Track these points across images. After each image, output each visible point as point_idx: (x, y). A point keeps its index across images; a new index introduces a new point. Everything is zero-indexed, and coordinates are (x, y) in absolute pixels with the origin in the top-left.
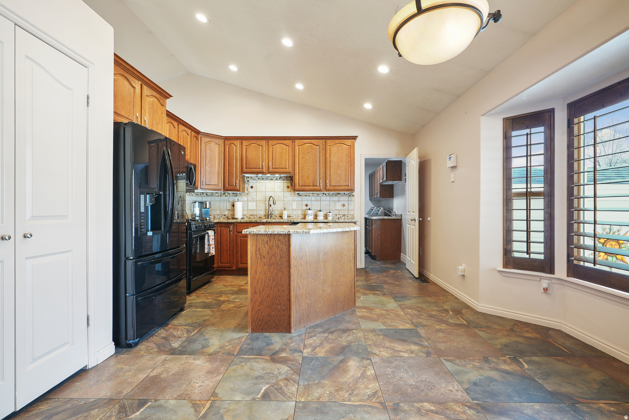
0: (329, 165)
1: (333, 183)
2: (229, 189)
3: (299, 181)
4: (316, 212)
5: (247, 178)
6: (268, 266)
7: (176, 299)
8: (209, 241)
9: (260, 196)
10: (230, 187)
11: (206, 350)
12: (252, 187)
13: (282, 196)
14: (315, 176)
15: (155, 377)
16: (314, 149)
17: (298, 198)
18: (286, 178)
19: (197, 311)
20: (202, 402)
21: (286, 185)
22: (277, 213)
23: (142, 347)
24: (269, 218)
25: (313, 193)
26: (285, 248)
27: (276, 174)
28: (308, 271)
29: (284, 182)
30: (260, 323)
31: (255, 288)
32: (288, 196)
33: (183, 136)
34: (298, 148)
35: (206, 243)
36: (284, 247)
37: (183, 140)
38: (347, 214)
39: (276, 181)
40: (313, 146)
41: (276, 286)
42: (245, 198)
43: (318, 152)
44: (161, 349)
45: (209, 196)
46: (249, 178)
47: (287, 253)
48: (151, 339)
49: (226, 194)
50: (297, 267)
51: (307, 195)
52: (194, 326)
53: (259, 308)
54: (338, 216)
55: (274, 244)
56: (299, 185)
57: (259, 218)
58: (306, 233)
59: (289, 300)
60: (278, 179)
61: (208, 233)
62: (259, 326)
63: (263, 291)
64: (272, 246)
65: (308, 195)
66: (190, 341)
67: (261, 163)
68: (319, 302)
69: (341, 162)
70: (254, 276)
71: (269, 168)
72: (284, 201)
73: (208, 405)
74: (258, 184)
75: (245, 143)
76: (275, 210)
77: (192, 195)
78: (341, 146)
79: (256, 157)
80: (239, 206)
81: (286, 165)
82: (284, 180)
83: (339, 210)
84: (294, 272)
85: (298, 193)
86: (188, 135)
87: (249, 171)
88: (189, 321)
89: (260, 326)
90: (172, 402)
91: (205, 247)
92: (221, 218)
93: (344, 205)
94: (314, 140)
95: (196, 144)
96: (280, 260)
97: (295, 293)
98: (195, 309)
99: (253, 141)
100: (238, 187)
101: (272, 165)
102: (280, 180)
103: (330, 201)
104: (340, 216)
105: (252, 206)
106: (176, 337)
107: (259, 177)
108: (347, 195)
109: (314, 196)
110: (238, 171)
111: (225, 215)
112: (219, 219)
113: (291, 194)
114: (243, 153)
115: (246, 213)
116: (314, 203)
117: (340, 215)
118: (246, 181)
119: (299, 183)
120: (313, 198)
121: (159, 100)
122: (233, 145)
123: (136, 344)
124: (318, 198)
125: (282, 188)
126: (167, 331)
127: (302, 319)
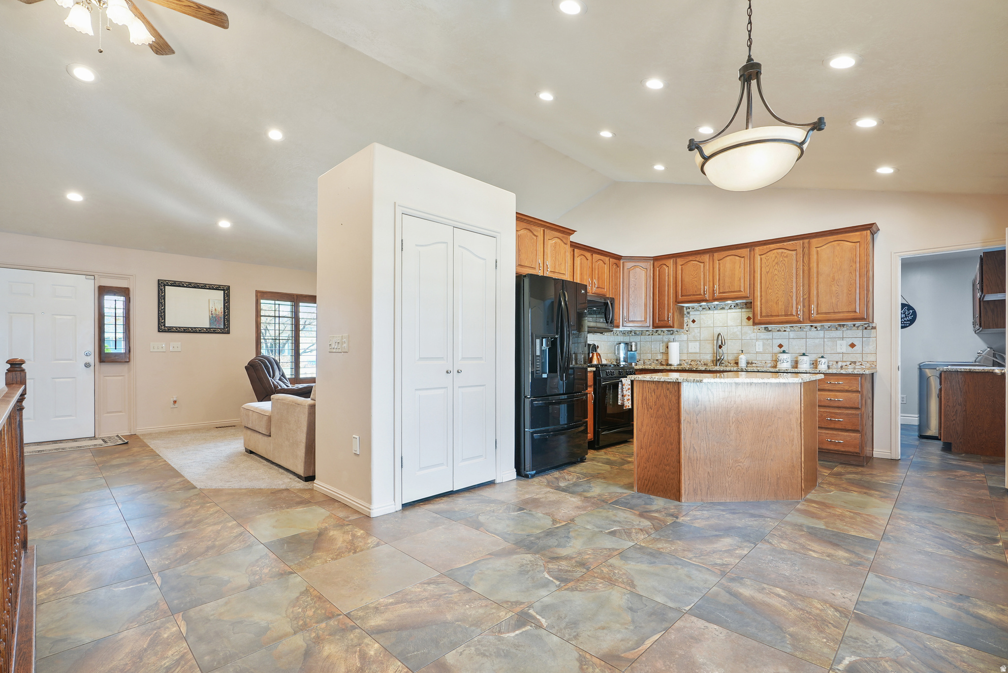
0: (815, 279)
1: (824, 309)
2: (660, 325)
3: (761, 310)
4: (797, 357)
5: (687, 309)
6: (655, 418)
7: (578, 452)
8: (622, 391)
9: (706, 334)
10: (661, 323)
11: (585, 494)
12: (694, 321)
13: (738, 333)
14: (788, 300)
15: (536, 499)
16: (787, 257)
17: (764, 335)
18: (746, 304)
19: (597, 465)
20: (561, 521)
21: (745, 316)
22: (731, 358)
23: (536, 480)
24: (717, 365)
25: (792, 327)
26: (674, 399)
27: (727, 301)
28: (708, 431)
29: (742, 312)
30: (646, 482)
31: (641, 442)
32: (749, 332)
33: (598, 266)
34: (759, 259)
35: (619, 393)
36: (673, 397)
37: (598, 272)
38: (861, 360)
39: (729, 311)
40: (785, 253)
41: (664, 442)
42: (684, 337)
43: (794, 261)
44: (549, 484)
45: (638, 335)
46: (689, 308)
47: (677, 405)
48: (546, 476)
49: (659, 332)
50: (690, 423)
51: (781, 329)
52: (585, 475)
53: (645, 465)
54: (840, 364)
55: (662, 393)
56: (761, 316)
57: (705, 364)
58: (697, 381)
59: (679, 462)
60: (733, 307)
61: (621, 381)
62: (645, 486)
63: (650, 446)
64: (660, 396)
65: (784, 329)
66: (575, 485)
67: (702, 287)
68: (728, 474)
69: (840, 272)
70: (640, 428)
71: (714, 294)
72: (742, 339)
73: (564, 523)
74: (702, 316)
75: (680, 261)
76: (727, 353)
77: (617, 335)
78: (839, 245)
79: (696, 279)
80: (674, 348)
81: (740, 286)
82: (742, 308)
83: (843, 353)
84: (685, 429)
85: (765, 328)
86: (605, 264)
87: (685, 300)
88: (585, 471)
89: (647, 486)
90: (540, 515)
91: (618, 398)
92: (653, 364)
93: (852, 345)
94: (789, 242)
95: (616, 272)
96: (668, 413)
97: (688, 455)
98: (596, 463)
99: (691, 258)
100: (671, 323)
101: (719, 288)
102: (736, 309)
103: (824, 338)
104: (844, 364)
105: (694, 347)
106: (565, 479)
107: (704, 307)
108: (861, 328)
109: (794, 331)
110: (672, 301)
111: (657, 360)
112: (650, 364)
113: (754, 329)
114: (678, 276)
115: (685, 357)
116: (794, 342)
117: (845, 362)
118: (685, 313)
119: (761, 313)
120: (792, 335)
121: (562, 240)
122: (664, 266)
123: (533, 476)
124: (802, 334)
125: (739, 321)
126: (561, 474)
127: (699, 490)
